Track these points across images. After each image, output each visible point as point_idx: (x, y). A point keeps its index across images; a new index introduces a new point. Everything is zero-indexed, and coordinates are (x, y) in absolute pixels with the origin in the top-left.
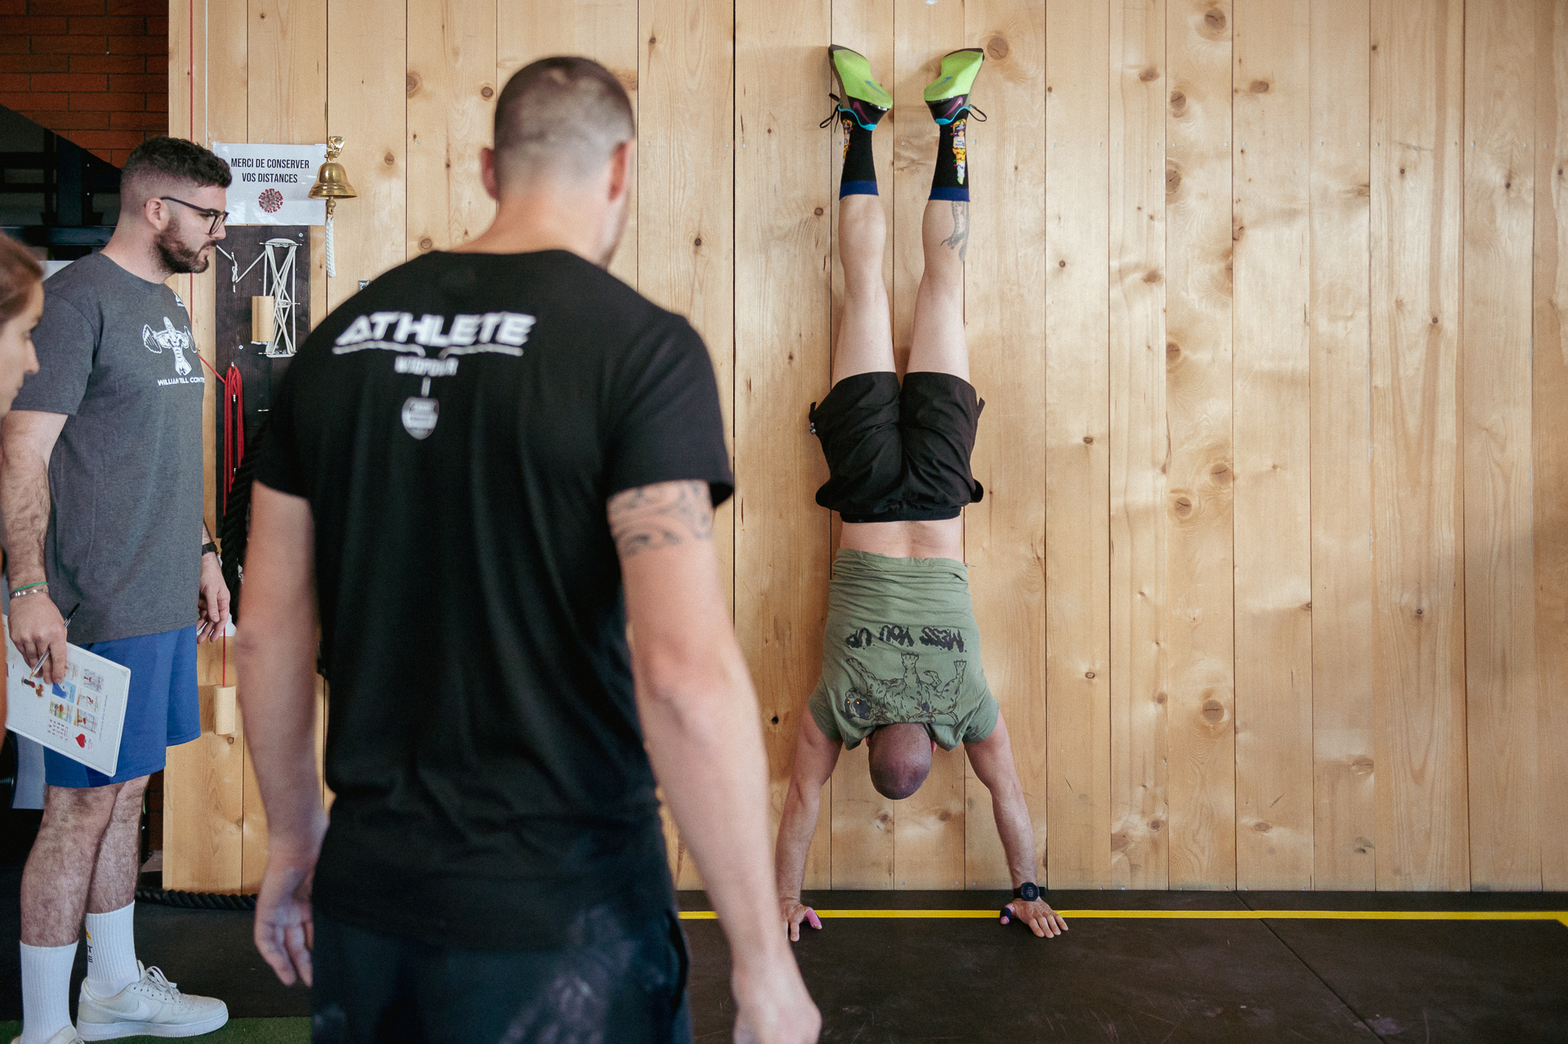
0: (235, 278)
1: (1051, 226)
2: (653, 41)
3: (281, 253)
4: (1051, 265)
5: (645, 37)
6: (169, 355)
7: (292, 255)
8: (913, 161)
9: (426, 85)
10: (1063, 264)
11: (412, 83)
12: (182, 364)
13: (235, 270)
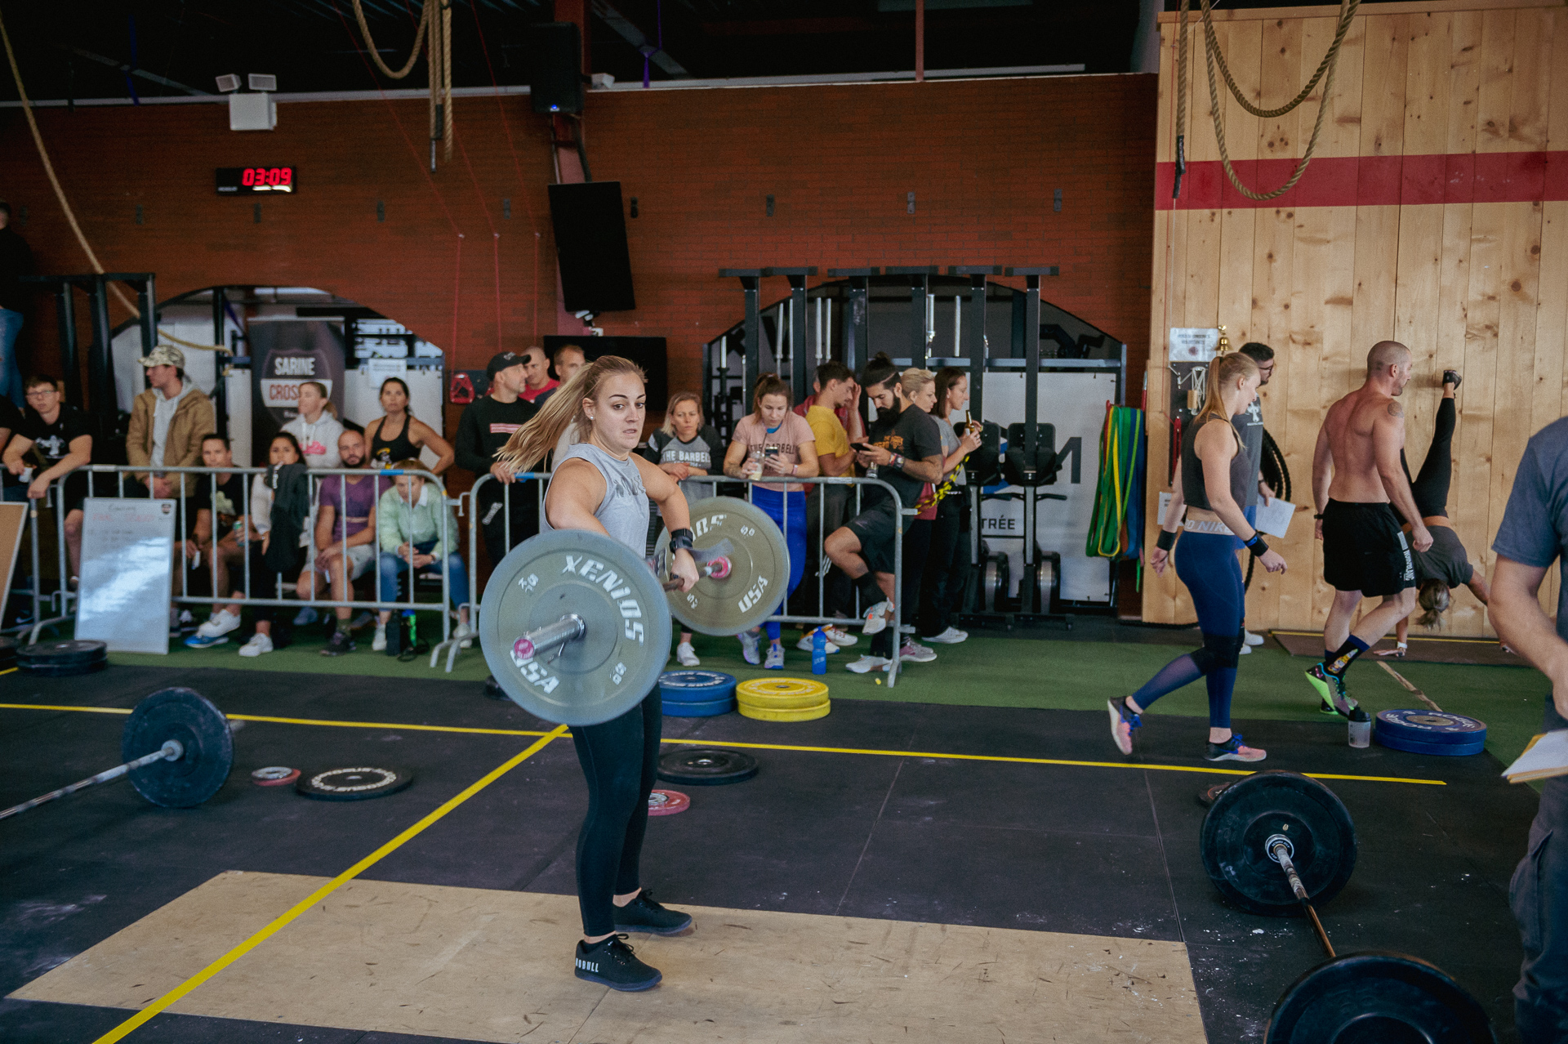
0: (1179, 383)
1: (1536, 362)
2: (1360, 284)
3: (1199, 373)
4: (1536, 378)
5: (1357, 282)
6: (1251, 415)
7: (1203, 374)
8: (1475, 335)
9: (1260, 304)
10: (1541, 379)
11: (1254, 302)
12: (1256, 418)
13: (1179, 379)
